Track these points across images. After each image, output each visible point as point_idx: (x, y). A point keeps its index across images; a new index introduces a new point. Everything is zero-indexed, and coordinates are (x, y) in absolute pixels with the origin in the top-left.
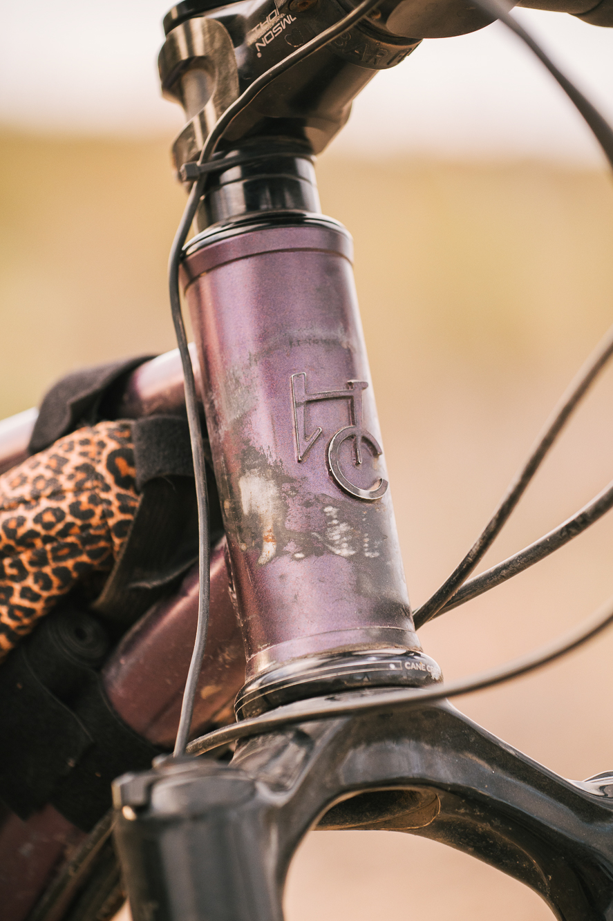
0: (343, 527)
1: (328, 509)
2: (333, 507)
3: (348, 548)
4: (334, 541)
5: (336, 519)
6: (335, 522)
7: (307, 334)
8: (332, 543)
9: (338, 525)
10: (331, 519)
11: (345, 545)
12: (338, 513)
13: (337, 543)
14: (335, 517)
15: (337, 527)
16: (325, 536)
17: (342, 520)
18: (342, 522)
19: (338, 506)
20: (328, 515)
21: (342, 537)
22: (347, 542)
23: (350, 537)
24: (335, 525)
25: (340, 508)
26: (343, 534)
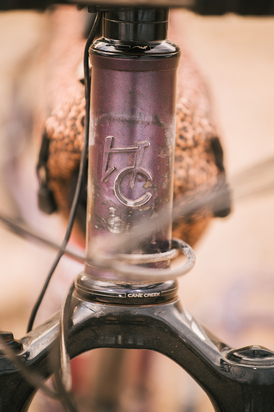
0: (117, 219)
1: (111, 208)
2: (114, 207)
3: (116, 230)
4: (111, 225)
5: (114, 214)
6: (113, 215)
7: (119, 116)
8: (110, 226)
9: (114, 217)
10: (111, 213)
11: (115, 228)
12: (115, 211)
13: (112, 226)
14: (114, 213)
15: (113, 218)
16: (107, 221)
17: (116, 215)
18: (116, 216)
19: (117, 208)
20: (111, 211)
21: (115, 224)
22: (117, 227)
23: (119, 224)
24: (113, 217)
25: (117, 209)
26: (116, 223)
